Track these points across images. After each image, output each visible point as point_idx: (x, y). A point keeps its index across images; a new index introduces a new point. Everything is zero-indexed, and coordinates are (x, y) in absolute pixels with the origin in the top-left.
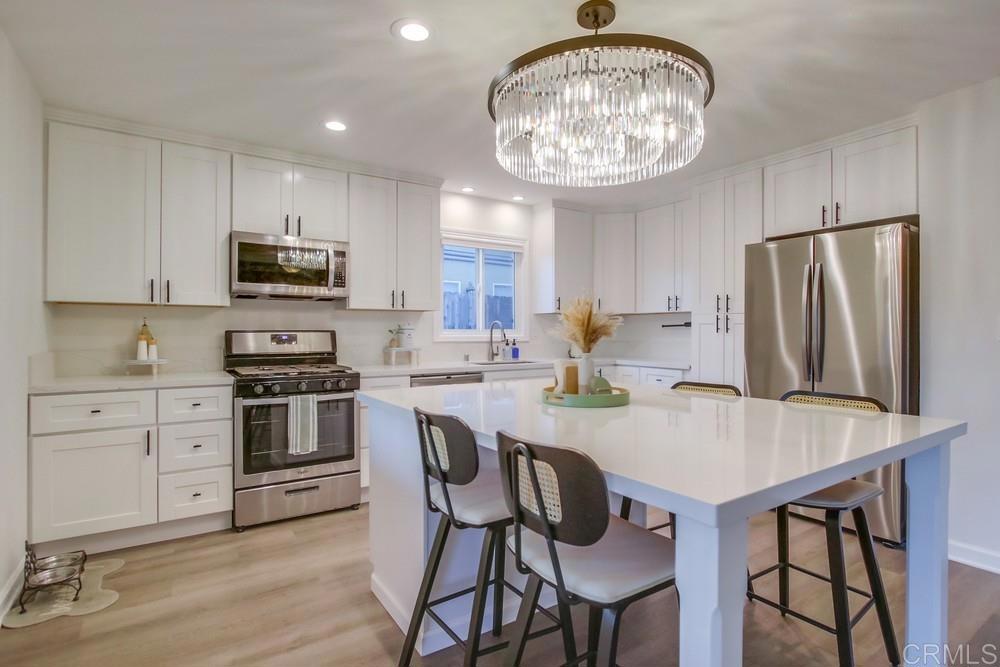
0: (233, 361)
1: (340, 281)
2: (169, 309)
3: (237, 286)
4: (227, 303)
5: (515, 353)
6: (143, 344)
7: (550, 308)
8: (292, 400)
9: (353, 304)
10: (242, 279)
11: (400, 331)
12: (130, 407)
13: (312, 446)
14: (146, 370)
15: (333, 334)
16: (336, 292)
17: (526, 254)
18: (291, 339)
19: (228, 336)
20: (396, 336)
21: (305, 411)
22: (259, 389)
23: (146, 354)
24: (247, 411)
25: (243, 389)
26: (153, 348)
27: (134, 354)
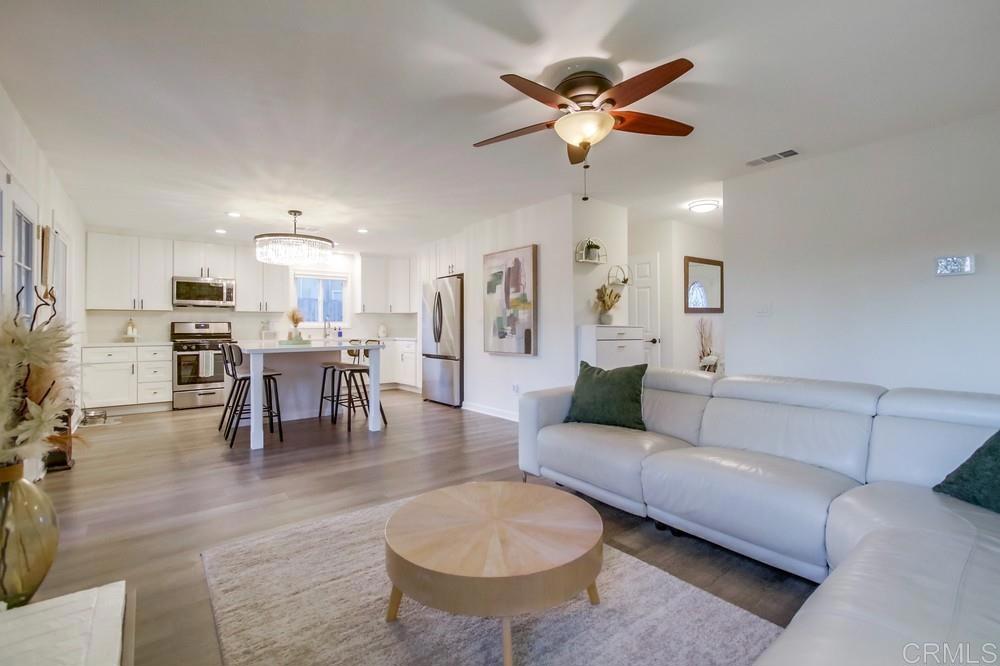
0: (174, 336)
1: (230, 298)
2: (143, 312)
3: (176, 301)
4: (171, 308)
5: (340, 334)
6: (130, 328)
7: (359, 310)
8: (201, 353)
9: (238, 309)
10: (178, 297)
11: (268, 323)
12: (125, 354)
13: (211, 373)
14: (131, 340)
15: (229, 324)
16: (229, 303)
17: (349, 281)
18: (207, 327)
19: (173, 324)
20: (266, 326)
21: (208, 357)
22: (185, 347)
23: (131, 332)
24: (179, 356)
25: (177, 347)
26: (135, 330)
27: (126, 333)
